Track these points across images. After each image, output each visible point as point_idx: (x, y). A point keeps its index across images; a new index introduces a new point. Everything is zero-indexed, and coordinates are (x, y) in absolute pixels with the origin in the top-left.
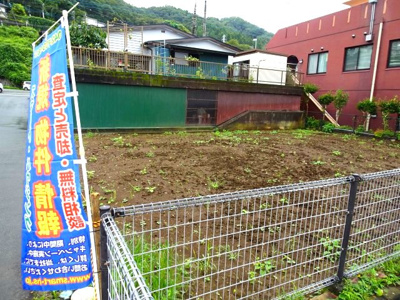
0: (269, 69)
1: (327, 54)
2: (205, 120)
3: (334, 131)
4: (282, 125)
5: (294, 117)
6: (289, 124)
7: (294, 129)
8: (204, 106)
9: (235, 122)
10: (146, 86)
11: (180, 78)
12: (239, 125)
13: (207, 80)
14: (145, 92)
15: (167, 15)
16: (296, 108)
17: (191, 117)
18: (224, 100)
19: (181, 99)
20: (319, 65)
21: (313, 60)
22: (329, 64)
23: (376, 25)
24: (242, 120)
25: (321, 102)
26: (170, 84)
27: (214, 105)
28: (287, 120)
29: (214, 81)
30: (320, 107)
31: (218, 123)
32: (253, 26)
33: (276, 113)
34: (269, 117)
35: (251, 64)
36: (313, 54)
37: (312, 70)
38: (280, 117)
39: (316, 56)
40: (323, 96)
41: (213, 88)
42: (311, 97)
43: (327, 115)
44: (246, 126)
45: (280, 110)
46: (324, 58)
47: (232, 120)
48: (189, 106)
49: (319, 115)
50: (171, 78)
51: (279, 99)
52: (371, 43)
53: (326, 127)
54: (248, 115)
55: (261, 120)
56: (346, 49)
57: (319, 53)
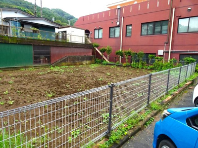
0: (76, 36)
1: (102, 30)
2: (45, 61)
3: (107, 64)
4: (84, 62)
5: (90, 58)
6: (88, 62)
7: (90, 64)
8: (43, 54)
9: (61, 62)
10: (6, 43)
11: (28, 39)
12: (63, 63)
13: (44, 40)
14: (7, 46)
15: (19, 4)
16: (90, 54)
17: (36, 60)
18: (54, 51)
19: (30, 50)
20: (99, 34)
21: (97, 32)
22: (103, 34)
23: (120, 18)
24: (65, 61)
25: (101, 51)
26: (21, 42)
27: (49, 53)
28: (87, 60)
29: (48, 41)
30: (101, 53)
31: (52, 62)
32: (68, 14)
33: (81, 57)
34: (78, 59)
35: (67, 33)
36: (96, 29)
37: (96, 37)
38: (83, 59)
39: (98, 30)
40: (102, 48)
41: (48, 45)
42: (97, 49)
43: (104, 57)
44: (67, 64)
45: (83, 55)
47: (60, 61)
48: (34, 54)
49: (101, 57)
50: (22, 39)
51: (82, 50)
52: (119, 26)
53: (104, 62)
54: (67, 58)
55: (74, 60)
56: (110, 28)
57: (99, 29)
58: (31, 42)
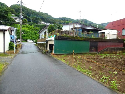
4: (118, 52)
5: (122, 49)
6: (120, 52)
7: (122, 53)
8: (94, 46)
10: (79, 40)
11: (88, 38)
12: (105, 52)
13: (96, 38)
14: (78, 42)
16: (122, 46)
17: (91, 50)
18: (100, 44)
19: (88, 44)
21: (124, 31)
24: (106, 50)
26: (85, 40)
27: (97, 46)
28: (120, 50)
31: (99, 51)
33: (116, 48)
34: (114, 49)
37: (124, 34)
38: (118, 49)
41: (97, 41)
44: (107, 52)
45: (117, 47)
47: (103, 50)
48: (90, 46)
50: (86, 38)
51: (116, 44)
54: (108, 49)
55: (112, 50)
58: (89, 40)
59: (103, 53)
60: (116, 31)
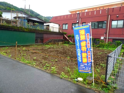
1: (67, 25)
3: (72, 44)
5: (62, 41)
6: (61, 43)
7: (63, 44)
8: (39, 38)
9: (48, 43)
11: (33, 29)
12: (50, 43)
14: (24, 33)
16: (62, 38)
17: (36, 42)
18: (45, 36)
19: (34, 36)
20: (66, 27)
21: (64, 26)
23: (79, 19)
24: (50, 42)
25: (68, 37)
26: (31, 31)
27: (43, 37)
28: (61, 42)
30: (68, 39)
31: (44, 43)
34: (57, 41)
35: (50, 26)
36: (64, 24)
37: (64, 28)
38: (59, 41)
39: (65, 25)
40: (69, 35)
41: (42, 33)
42: (65, 36)
43: (70, 40)
45: (59, 39)
46: (67, 26)
48: (36, 38)
50: (31, 29)
51: (58, 36)
52: (78, 23)
53: (70, 43)
54: (52, 40)
55: (55, 42)
56: (72, 24)
57: (66, 24)
58: (35, 31)
59: (47, 44)
60: (58, 25)
